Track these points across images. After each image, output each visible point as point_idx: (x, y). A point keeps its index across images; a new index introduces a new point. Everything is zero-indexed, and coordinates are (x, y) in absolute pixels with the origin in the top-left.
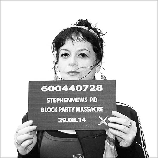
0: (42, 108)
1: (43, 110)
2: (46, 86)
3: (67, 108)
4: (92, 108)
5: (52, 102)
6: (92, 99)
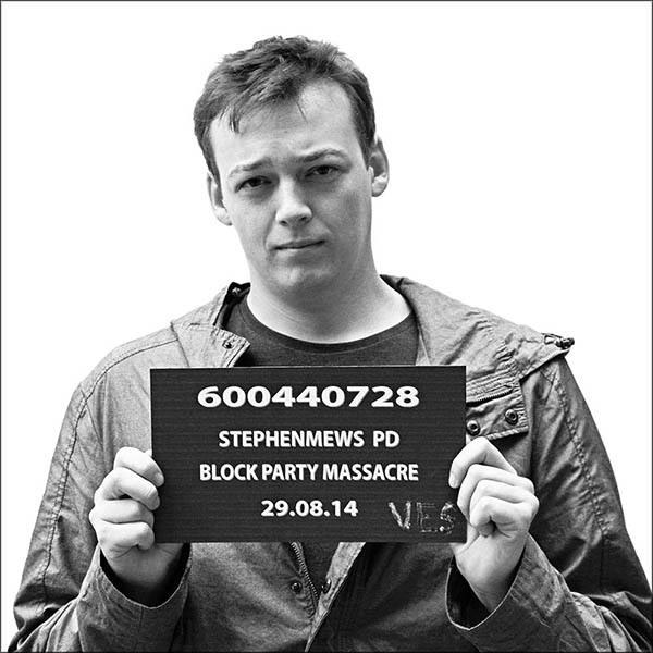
0: (202, 466)
1: (206, 472)
2: (215, 389)
3: (292, 466)
4: (379, 467)
5: (236, 444)
6: (379, 436)
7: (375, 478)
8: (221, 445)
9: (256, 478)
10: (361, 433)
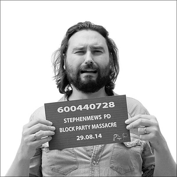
0: (60, 129)
1: (61, 130)
2: (62, 108)
3: (83, 126)
4: (106, 124)
5: (68, 122)
6: (105, 116)
7: (105, 127)
8: (65, 122)
9: (74, 130)
10: (101, 115)
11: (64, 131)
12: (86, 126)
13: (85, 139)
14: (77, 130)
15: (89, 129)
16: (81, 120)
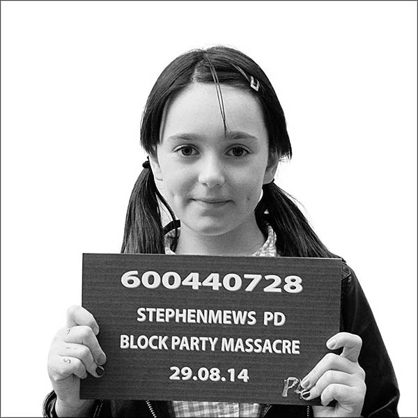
7: (264, 351)
8: (139, 319)
9: (166, 348)
10: (254, 313)
11: (133, 347)
12: (204, 339)
13: (195, 378)
14: (173, 348)
15: (213, 349)
16: (192, 319)
